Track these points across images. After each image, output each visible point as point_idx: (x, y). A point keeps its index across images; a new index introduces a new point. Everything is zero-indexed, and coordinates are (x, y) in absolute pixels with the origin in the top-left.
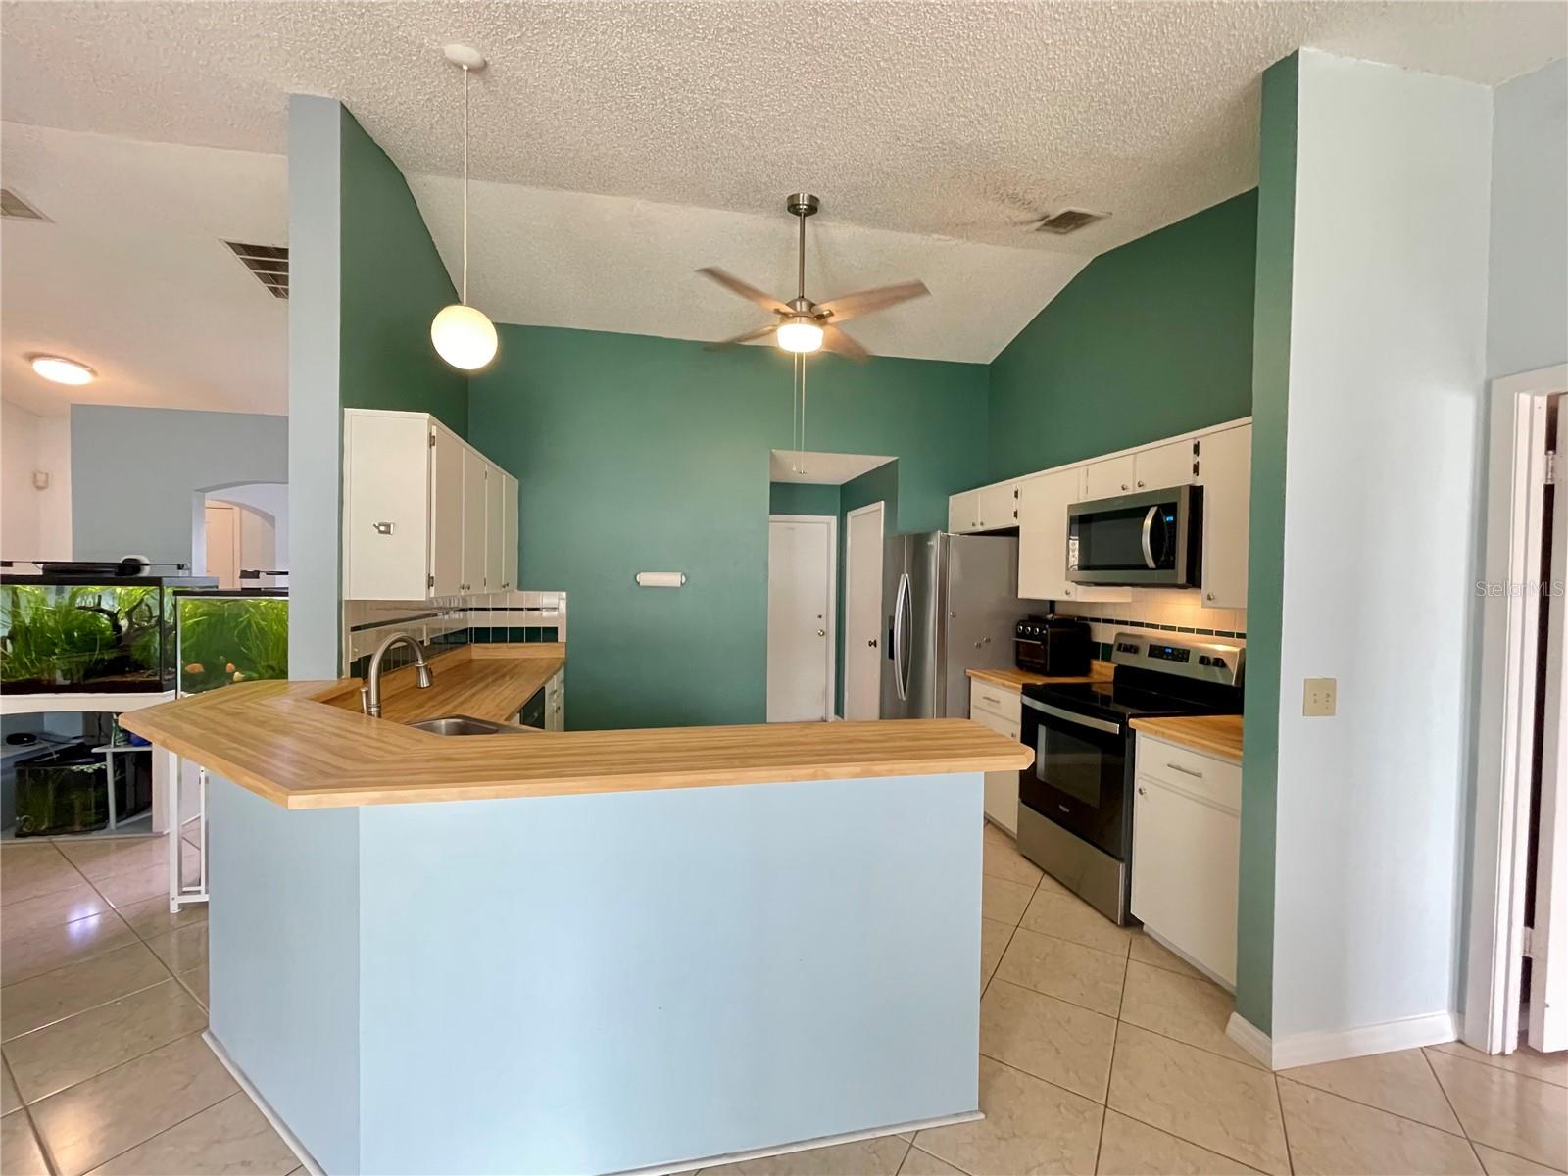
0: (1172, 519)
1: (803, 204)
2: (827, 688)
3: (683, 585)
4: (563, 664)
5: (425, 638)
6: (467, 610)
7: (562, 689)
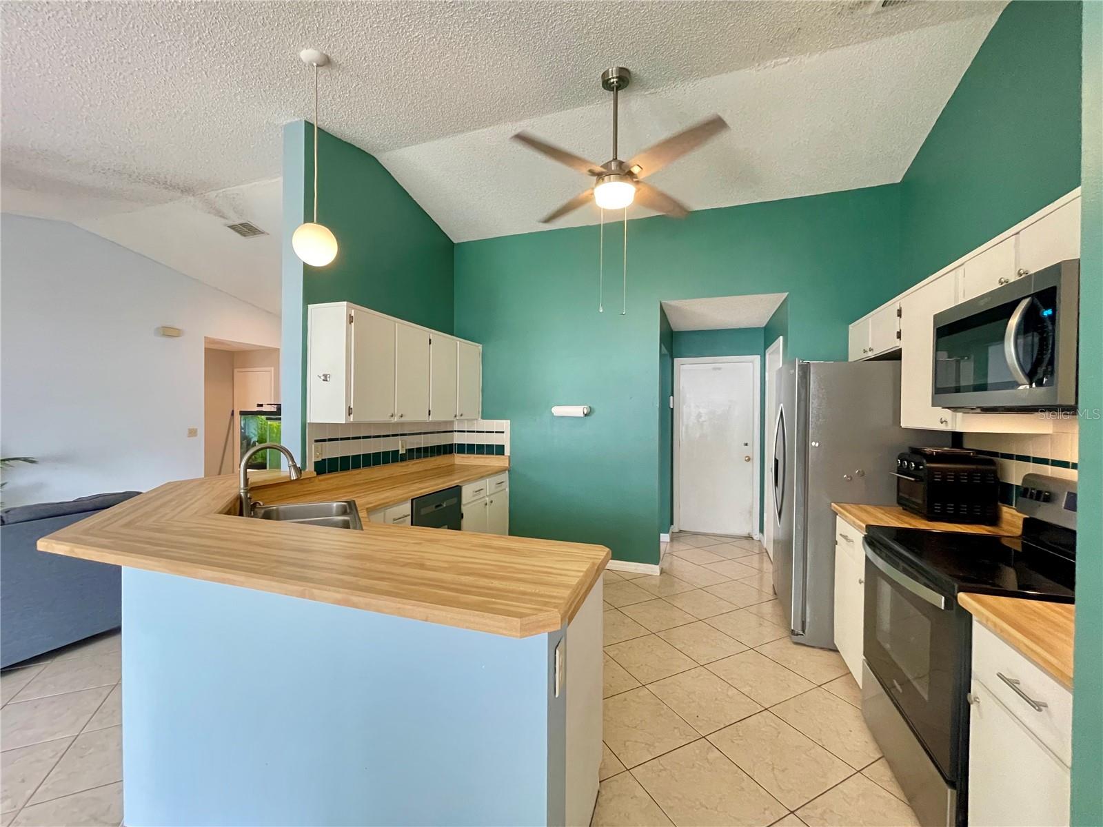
0: (1049, 312)
1: (613, 78)
2: (752, 507)
3: (586, 415)
4: (502, 471)
5: (400, 449)
6: (452, 431)
7: (503, 488)
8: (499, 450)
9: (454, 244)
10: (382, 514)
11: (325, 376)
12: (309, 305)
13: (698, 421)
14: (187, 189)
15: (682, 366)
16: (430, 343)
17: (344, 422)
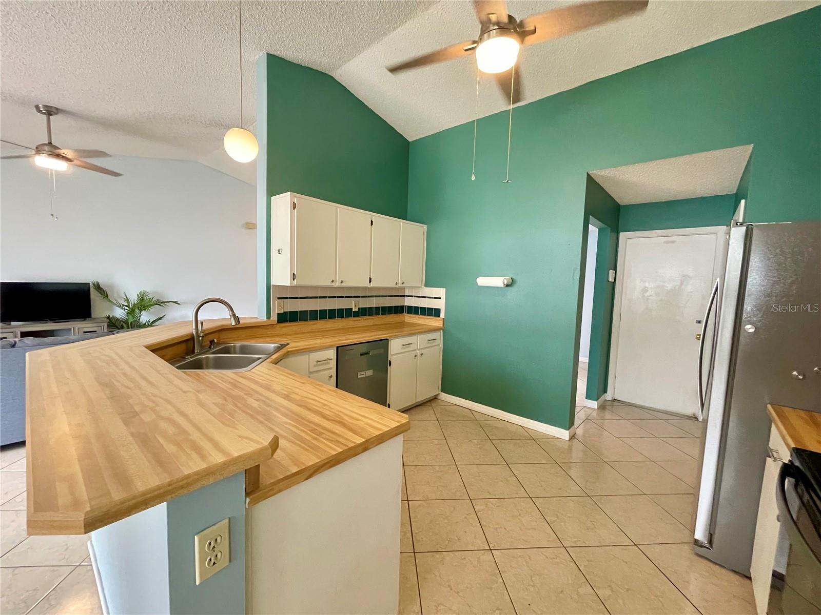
3: (507, 286)
4: (436, 330)
5: (353, 307)
6: (404, 296)
7: (437, 344)
8: (436, 312)
9: (409, 142)
10: (307, 356)
11: (279, 251)
12: (272, 198)
13: (643, 296)
14: (227, 125)
15: (628, 240)
16: (372, 224)
17: (289, 285)
